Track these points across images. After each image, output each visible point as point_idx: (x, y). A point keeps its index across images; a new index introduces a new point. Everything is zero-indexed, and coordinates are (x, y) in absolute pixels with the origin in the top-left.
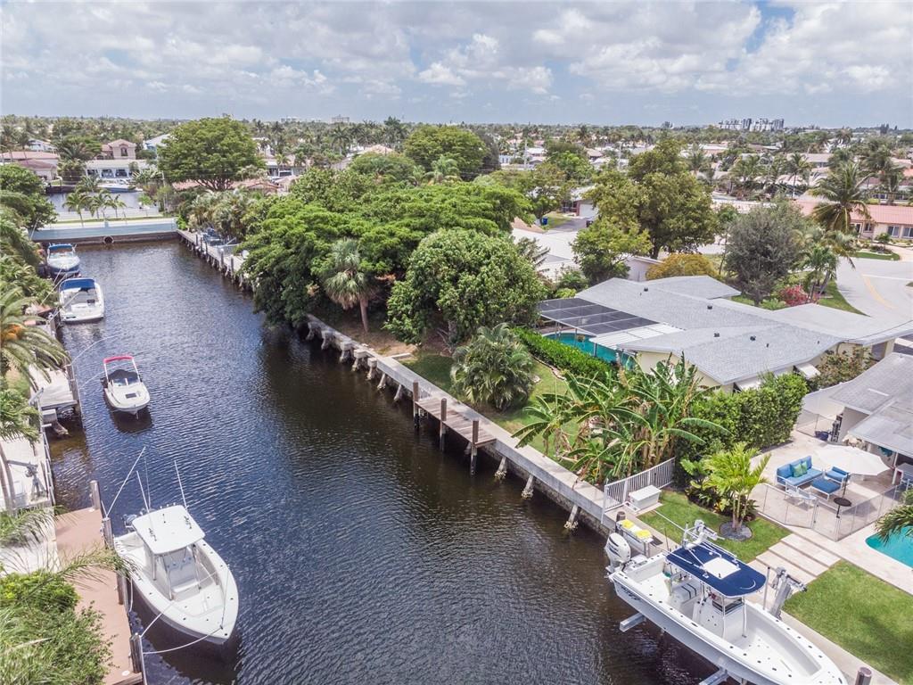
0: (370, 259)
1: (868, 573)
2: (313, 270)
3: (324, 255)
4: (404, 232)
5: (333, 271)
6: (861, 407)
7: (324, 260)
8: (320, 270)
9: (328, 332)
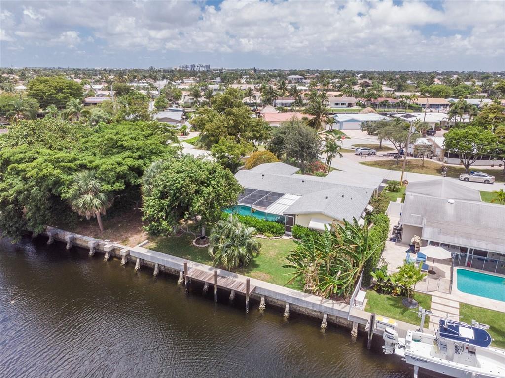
0: (108, 183)
1: (474, 306)
2: (63, 196)
3: (70, 185)
4: (130, 162)
5: (79, 194)
6: (416, 224)
7: (70, 188)
8: (69, 195)
9: (70, 236)
